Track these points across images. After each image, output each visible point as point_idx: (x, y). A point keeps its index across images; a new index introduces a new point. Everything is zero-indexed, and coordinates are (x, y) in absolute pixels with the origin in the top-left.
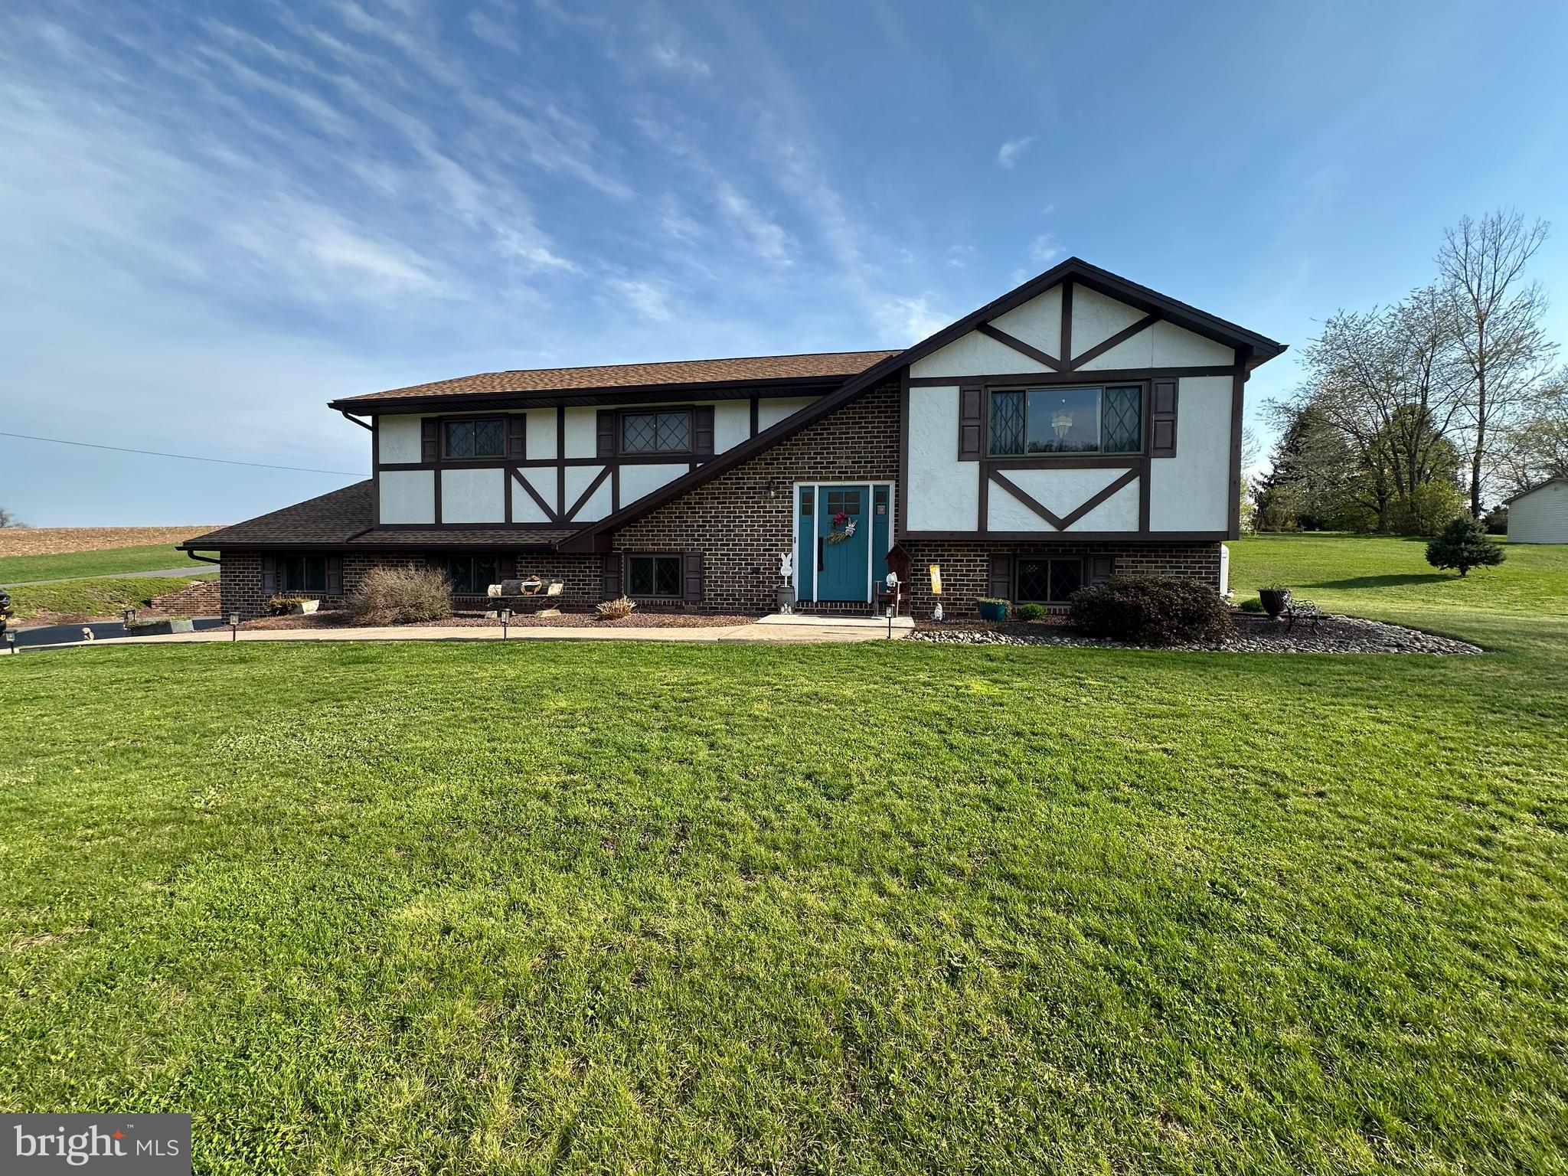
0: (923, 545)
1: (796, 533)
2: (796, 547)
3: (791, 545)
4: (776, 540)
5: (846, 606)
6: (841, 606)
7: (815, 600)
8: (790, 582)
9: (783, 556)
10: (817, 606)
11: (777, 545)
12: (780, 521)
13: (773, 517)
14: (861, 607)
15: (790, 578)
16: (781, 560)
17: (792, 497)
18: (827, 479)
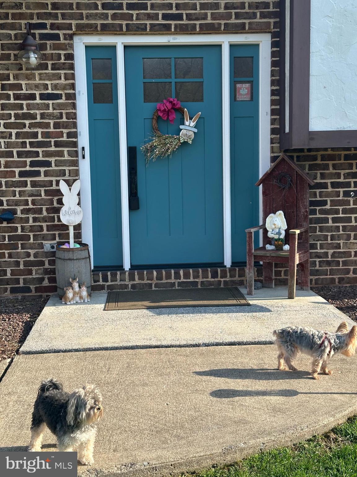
0: (323, 158)
1: (84, 140)
2: (85, 166)
3: (75, 163)
4: (46, 154)
5: (187, 276)
6: (177, 276)
7: (127, 266)
8: (78, 236)
9: (63, 187)
10: (132, 278)
11: (48, 164)
12: (50, 116)
13: (38, 106)
14: (215, 275)
15: (78, 227)
16: (59, 193)
17: (72, 67)
18: (140, 30)
